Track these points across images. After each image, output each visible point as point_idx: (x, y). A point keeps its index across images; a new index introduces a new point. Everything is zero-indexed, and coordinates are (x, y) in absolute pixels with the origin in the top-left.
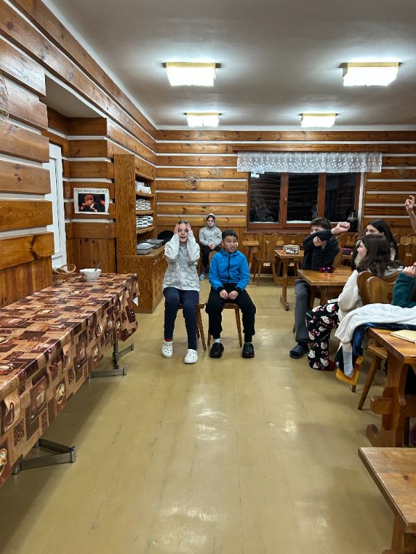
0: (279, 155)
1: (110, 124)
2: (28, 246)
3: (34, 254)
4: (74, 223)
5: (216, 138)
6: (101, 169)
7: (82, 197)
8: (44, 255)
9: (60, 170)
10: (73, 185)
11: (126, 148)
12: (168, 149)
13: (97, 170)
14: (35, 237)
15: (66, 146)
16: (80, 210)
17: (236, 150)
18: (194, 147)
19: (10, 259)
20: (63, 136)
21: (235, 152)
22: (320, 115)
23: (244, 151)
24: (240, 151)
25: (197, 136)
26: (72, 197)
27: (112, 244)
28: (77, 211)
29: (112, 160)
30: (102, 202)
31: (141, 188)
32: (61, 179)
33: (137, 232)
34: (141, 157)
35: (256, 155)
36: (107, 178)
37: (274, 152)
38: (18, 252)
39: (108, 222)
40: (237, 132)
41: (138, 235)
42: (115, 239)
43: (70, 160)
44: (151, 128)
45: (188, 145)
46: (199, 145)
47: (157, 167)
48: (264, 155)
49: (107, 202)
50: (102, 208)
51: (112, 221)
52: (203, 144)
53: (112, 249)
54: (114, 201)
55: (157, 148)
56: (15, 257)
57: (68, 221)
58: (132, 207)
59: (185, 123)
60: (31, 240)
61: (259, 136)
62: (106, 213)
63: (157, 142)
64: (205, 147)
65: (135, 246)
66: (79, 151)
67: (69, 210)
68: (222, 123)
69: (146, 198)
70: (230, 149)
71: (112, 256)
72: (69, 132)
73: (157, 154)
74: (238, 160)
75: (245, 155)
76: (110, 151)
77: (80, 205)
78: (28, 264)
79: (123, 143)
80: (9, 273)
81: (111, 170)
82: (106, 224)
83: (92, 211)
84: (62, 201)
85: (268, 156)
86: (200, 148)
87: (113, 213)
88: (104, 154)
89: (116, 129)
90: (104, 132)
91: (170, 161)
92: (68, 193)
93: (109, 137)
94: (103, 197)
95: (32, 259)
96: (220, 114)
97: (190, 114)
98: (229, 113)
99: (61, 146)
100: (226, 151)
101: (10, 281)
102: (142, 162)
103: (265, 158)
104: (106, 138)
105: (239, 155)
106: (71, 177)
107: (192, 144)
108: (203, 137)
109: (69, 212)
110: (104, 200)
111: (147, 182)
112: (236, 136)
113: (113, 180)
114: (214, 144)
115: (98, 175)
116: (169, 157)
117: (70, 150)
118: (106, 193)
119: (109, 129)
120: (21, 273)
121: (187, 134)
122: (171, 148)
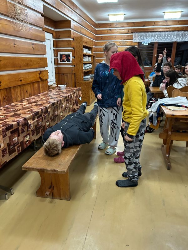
0: (153, 33)
1: (72, 23)
2: (38, 75)
3: (40, 78)
4: (58, 67)
5: (123, 26)
6: (69, 44)
7: (61, 56)
8: (44, 79)
9: (52, 45)
10: (58, 51)
11: (81, 33)
12: (101, 32)
13: (67, 44)
14: (41, 72)
15: (54, 34)
16: (60, 62)
17: (132, 31)
18: (113, 31)
19: (31, 80)
20: (53, 29)
21: (132, 33)
22: (173, 12)
23: (137, 32)
24: (135, 32)
25: (115, 25)
26: (57, 56)
27: (73, 76)
28: (59, 62)
29: (74, 39)
30: (69, 58)
31: (86, 51)
32: (53, 48)
33: (84, 71)
34: (88, 37)
35: (142, 34)
36: (71, 47)
37: (151, 32)
38: (34, 77)
39: (71, 66)
40: (134, 23)
41: (84, 72)
42: (75, 74)
43: (56, 40)
44: (93, 23)
45: (110, 30)
46: (116, 30)
47: (96, 41)
48: (146, 33)
49: (71, 58)
50: (69, 60)
51: (73, 66)
52: (117, 29)
53: (73, 79)
54: (74, 57)
55: (96, 32)
56: (34, 79)
57: (56, 66)
58: (82, 60)
59: (108, 19)
60: (39, 72)
61: (144, 24)
62: (71, 63)
63: (96, 29)
64: (118, 31)
65: (83, 77)
66: (60, 36)
67: (56, 62)
68: (125, 19)
69: (89, 56)
70: (130, 31)
71: (73, 81)
72: (55, 28)
73: (96, 35)
74: (134, 36)
75: (137, 34)
76: (72, 35)
77: (61, 59)
78: (38, 82)
79: (78, 31)
80: (31, 84)
81: (73, 43)
82: (71, 67)
83: (65, 62)
84: (53, 58)
85: (148, 34)
86: (116, 31)
87: (73, 63)
88: (70, 37)
89: (75, 25)
90: (70, 27)
91: (102, 38)
92: (56, 54)
93: (72, 29)
94: (69, 56)
95: (40, 80)
96: (125, 14)
97: (110, 15)
98: (129, 14)
99: (52, 34)
100: (128, 33)
101: (32, 88)
102: (88, 39)
103: (146, 35)
104: (70, 30)
105: (134, 34)
106: (57, 48)
107: (112, 30)
108: (117, 26)
109: (56, 63)
110: (70, 57)
111: (90, 49)
112: (133, 25)
113: (74, 48)
114: (122, 29)
115: (67, 46)
116: (101, 37)
117: (56, 36)
118: (71, 54)
119: (72, 25)
120: (36, 85)
121: (110, 25)
122: (103, 32)
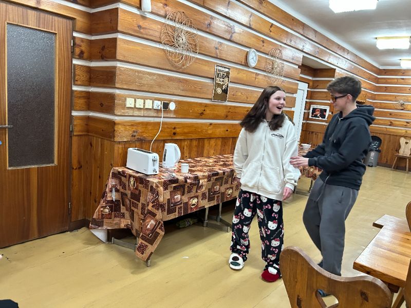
1: (338, 70)
4: (307, 123)
10: (311, 103)
12: (386, 81)
13: (325, 96)
15: (311, 84)
16: (312, 116)
18: (406, 81)
20: (310, 78)
26: (309, 109)
30: (325, 113)
32: (305, 100)
43: (312, 90)
44: (375, 69)
45: (403, 79)
47: (375, 93)
54: (332, 113)
55: (377, 80)
57: (304, 122)
59: (399, 65)
63: (379, 77)
66: (318, 85)
67: (306, 116)
72: (314, 76)
73: (378, 85)
77: (312, 114)
82: (324, 125)
84: (303, 111)
89: (342, 74)
90: (333, 76)
91: (386, 89)
92: (308, 107)
97: (404, 59)
99: (308, 83)
106: (311, 99)
116: (386, 87)
117: (313, 85)
118: (328, 108)
119: (336, 74)
121: (403, 72)
122: (389, 81)
